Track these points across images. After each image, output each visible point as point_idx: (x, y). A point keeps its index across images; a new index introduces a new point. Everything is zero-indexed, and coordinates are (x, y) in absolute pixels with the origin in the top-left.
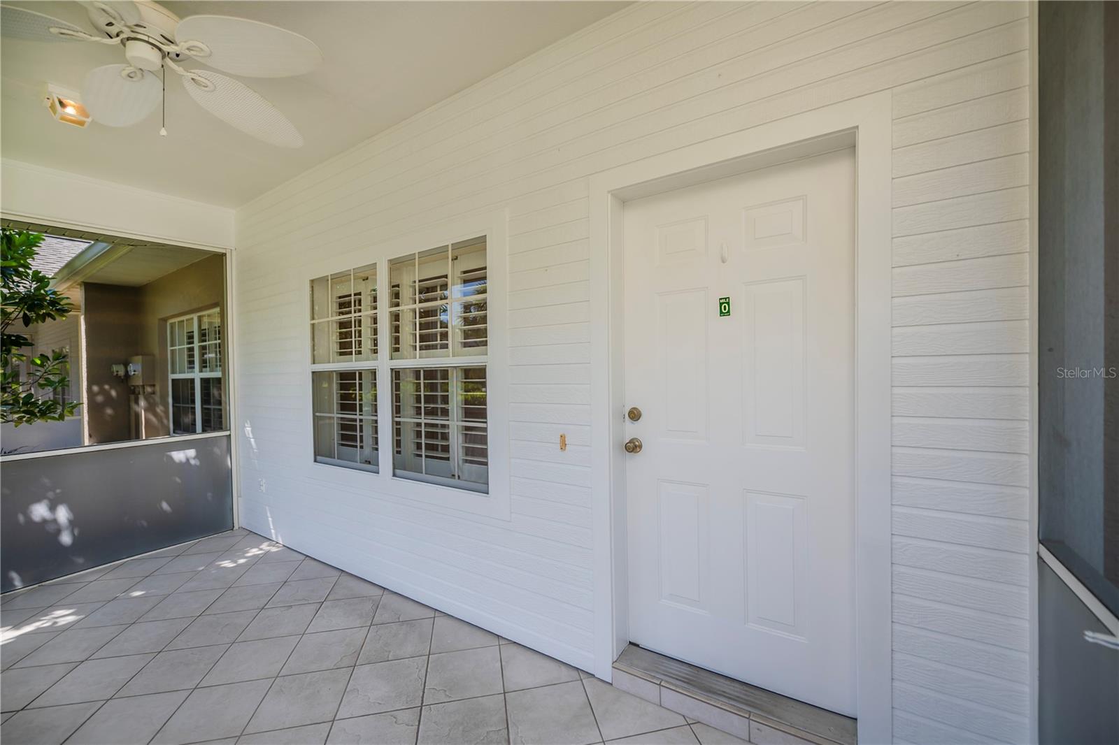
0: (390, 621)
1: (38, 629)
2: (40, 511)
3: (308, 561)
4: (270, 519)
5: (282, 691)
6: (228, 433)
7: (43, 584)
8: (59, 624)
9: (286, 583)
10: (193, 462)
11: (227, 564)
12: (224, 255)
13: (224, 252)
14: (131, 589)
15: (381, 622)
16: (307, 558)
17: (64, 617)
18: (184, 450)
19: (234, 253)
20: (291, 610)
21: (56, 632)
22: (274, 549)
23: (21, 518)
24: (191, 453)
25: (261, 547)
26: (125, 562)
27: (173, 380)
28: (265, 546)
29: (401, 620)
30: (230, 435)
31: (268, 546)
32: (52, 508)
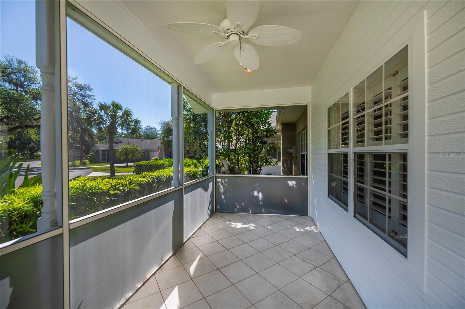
0: (340, 301)
1: (246, 227)
2: (256, 193)
3: (324, 243)
4: (317, 217)
5: (276, 298)
6: (306, 177)
7: (256, 214)
8: (250, 228)
9: (310, 249)
10: (295, 186)
11: (297, 229)
12: (307, 105)
13: (306, 104)
14: (268, 225)
15: (335, 297)
16: (325, 241)
17: (252, 226)
18: (292, 181)
19: (310, 104)
20: (304, 262)
21: (248, 230)
22: (315, 231)
23: (252, 193)
24: (294, 183)
25: (311, 227)
26: (274, 215)
27: (302, 155)
28: (313, 228)
29: (346, 305)
30: (307, 178)
31: (314, 228)
32: (258, 193)
